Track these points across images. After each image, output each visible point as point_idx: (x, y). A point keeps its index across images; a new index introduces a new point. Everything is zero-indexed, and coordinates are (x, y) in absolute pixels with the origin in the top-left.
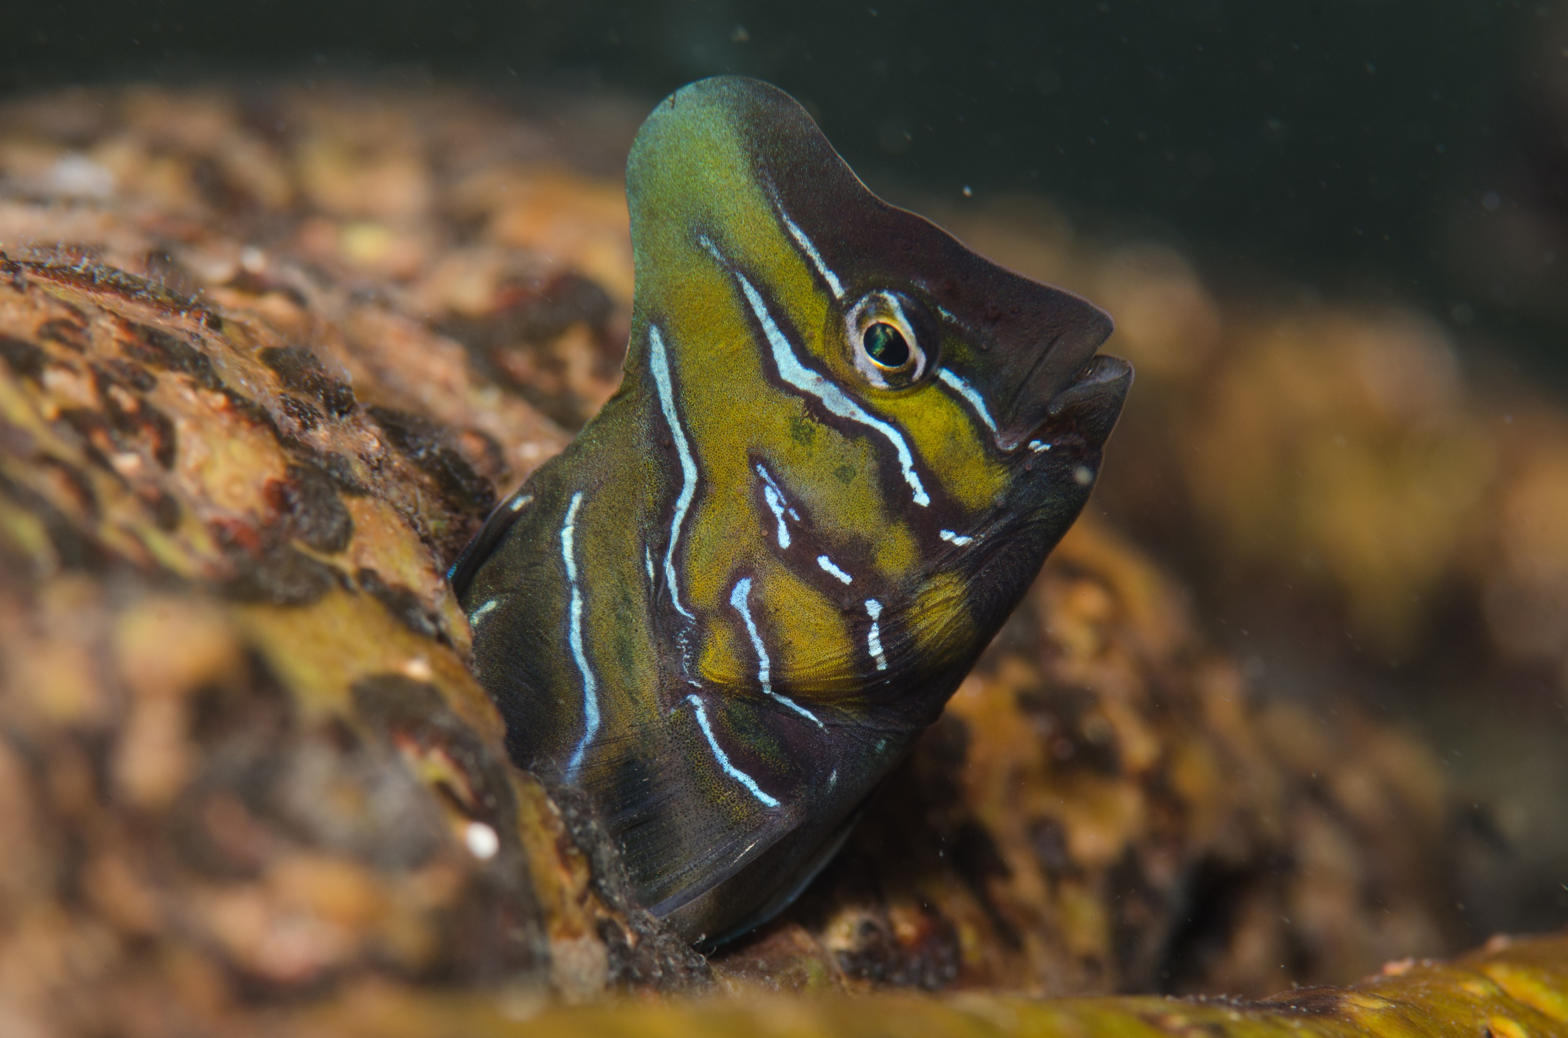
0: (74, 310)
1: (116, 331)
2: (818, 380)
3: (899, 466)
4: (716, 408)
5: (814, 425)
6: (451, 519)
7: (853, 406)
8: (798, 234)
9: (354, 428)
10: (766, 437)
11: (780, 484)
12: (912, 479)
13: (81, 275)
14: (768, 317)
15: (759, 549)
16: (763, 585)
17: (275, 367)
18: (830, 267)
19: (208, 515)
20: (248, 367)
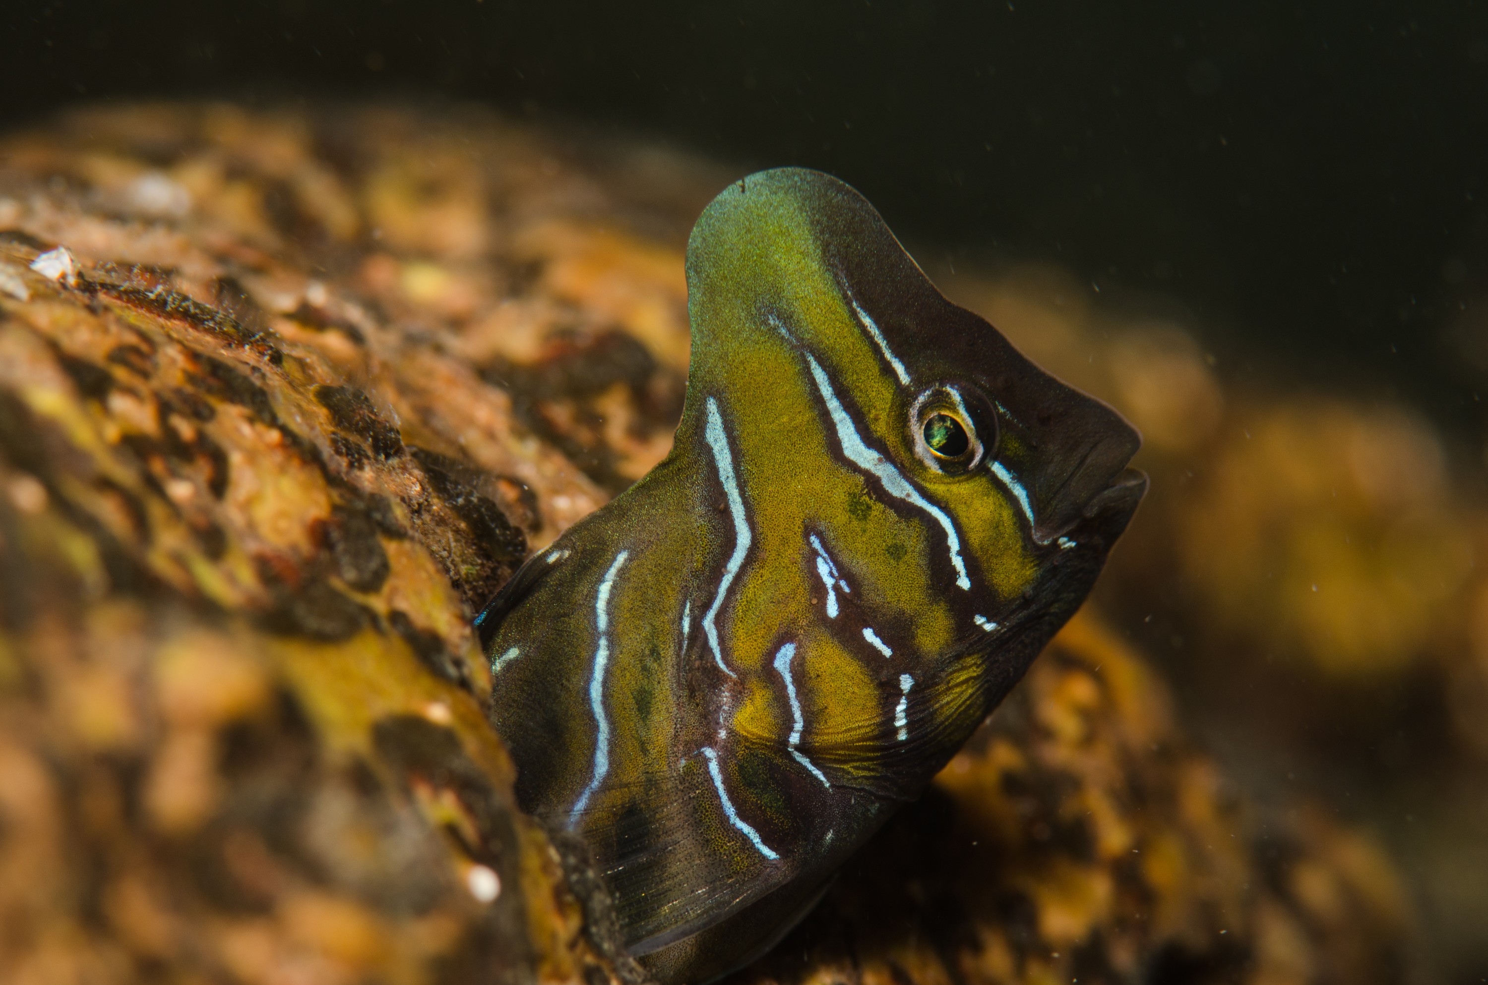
0: (143, 336)
1: (181, 361)
2: (880, 460)
3: (948, 549)
4: (777, 478)
5: (871, 503)
6: (482, 565)
7: (909, 488)
8: (867, 321)
9: (399, 471)
10: (824, 510)
11: (833, 557)
12: (958, 562)
13: (152, 300)
14: (834, 397)
15: (806, 617)
16: (807, 651)
17: (328, 406)
18: (897, 354)
19: (252, 546)
20: (304, 404)
